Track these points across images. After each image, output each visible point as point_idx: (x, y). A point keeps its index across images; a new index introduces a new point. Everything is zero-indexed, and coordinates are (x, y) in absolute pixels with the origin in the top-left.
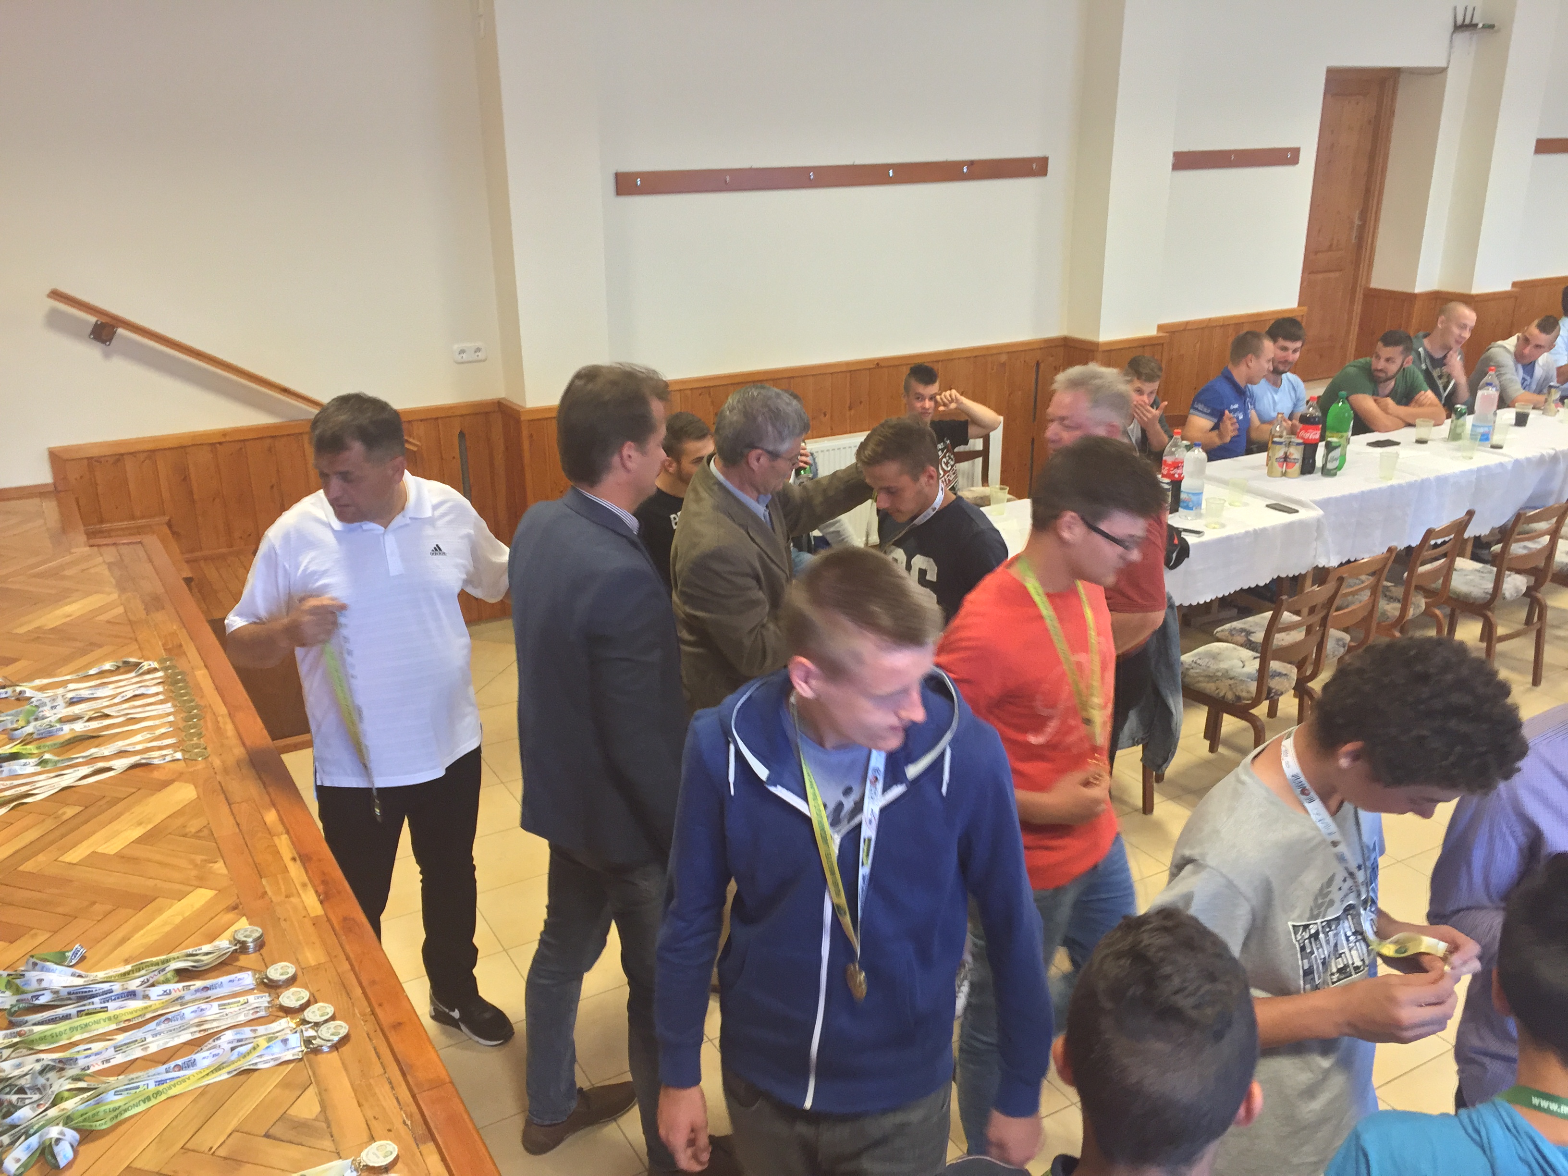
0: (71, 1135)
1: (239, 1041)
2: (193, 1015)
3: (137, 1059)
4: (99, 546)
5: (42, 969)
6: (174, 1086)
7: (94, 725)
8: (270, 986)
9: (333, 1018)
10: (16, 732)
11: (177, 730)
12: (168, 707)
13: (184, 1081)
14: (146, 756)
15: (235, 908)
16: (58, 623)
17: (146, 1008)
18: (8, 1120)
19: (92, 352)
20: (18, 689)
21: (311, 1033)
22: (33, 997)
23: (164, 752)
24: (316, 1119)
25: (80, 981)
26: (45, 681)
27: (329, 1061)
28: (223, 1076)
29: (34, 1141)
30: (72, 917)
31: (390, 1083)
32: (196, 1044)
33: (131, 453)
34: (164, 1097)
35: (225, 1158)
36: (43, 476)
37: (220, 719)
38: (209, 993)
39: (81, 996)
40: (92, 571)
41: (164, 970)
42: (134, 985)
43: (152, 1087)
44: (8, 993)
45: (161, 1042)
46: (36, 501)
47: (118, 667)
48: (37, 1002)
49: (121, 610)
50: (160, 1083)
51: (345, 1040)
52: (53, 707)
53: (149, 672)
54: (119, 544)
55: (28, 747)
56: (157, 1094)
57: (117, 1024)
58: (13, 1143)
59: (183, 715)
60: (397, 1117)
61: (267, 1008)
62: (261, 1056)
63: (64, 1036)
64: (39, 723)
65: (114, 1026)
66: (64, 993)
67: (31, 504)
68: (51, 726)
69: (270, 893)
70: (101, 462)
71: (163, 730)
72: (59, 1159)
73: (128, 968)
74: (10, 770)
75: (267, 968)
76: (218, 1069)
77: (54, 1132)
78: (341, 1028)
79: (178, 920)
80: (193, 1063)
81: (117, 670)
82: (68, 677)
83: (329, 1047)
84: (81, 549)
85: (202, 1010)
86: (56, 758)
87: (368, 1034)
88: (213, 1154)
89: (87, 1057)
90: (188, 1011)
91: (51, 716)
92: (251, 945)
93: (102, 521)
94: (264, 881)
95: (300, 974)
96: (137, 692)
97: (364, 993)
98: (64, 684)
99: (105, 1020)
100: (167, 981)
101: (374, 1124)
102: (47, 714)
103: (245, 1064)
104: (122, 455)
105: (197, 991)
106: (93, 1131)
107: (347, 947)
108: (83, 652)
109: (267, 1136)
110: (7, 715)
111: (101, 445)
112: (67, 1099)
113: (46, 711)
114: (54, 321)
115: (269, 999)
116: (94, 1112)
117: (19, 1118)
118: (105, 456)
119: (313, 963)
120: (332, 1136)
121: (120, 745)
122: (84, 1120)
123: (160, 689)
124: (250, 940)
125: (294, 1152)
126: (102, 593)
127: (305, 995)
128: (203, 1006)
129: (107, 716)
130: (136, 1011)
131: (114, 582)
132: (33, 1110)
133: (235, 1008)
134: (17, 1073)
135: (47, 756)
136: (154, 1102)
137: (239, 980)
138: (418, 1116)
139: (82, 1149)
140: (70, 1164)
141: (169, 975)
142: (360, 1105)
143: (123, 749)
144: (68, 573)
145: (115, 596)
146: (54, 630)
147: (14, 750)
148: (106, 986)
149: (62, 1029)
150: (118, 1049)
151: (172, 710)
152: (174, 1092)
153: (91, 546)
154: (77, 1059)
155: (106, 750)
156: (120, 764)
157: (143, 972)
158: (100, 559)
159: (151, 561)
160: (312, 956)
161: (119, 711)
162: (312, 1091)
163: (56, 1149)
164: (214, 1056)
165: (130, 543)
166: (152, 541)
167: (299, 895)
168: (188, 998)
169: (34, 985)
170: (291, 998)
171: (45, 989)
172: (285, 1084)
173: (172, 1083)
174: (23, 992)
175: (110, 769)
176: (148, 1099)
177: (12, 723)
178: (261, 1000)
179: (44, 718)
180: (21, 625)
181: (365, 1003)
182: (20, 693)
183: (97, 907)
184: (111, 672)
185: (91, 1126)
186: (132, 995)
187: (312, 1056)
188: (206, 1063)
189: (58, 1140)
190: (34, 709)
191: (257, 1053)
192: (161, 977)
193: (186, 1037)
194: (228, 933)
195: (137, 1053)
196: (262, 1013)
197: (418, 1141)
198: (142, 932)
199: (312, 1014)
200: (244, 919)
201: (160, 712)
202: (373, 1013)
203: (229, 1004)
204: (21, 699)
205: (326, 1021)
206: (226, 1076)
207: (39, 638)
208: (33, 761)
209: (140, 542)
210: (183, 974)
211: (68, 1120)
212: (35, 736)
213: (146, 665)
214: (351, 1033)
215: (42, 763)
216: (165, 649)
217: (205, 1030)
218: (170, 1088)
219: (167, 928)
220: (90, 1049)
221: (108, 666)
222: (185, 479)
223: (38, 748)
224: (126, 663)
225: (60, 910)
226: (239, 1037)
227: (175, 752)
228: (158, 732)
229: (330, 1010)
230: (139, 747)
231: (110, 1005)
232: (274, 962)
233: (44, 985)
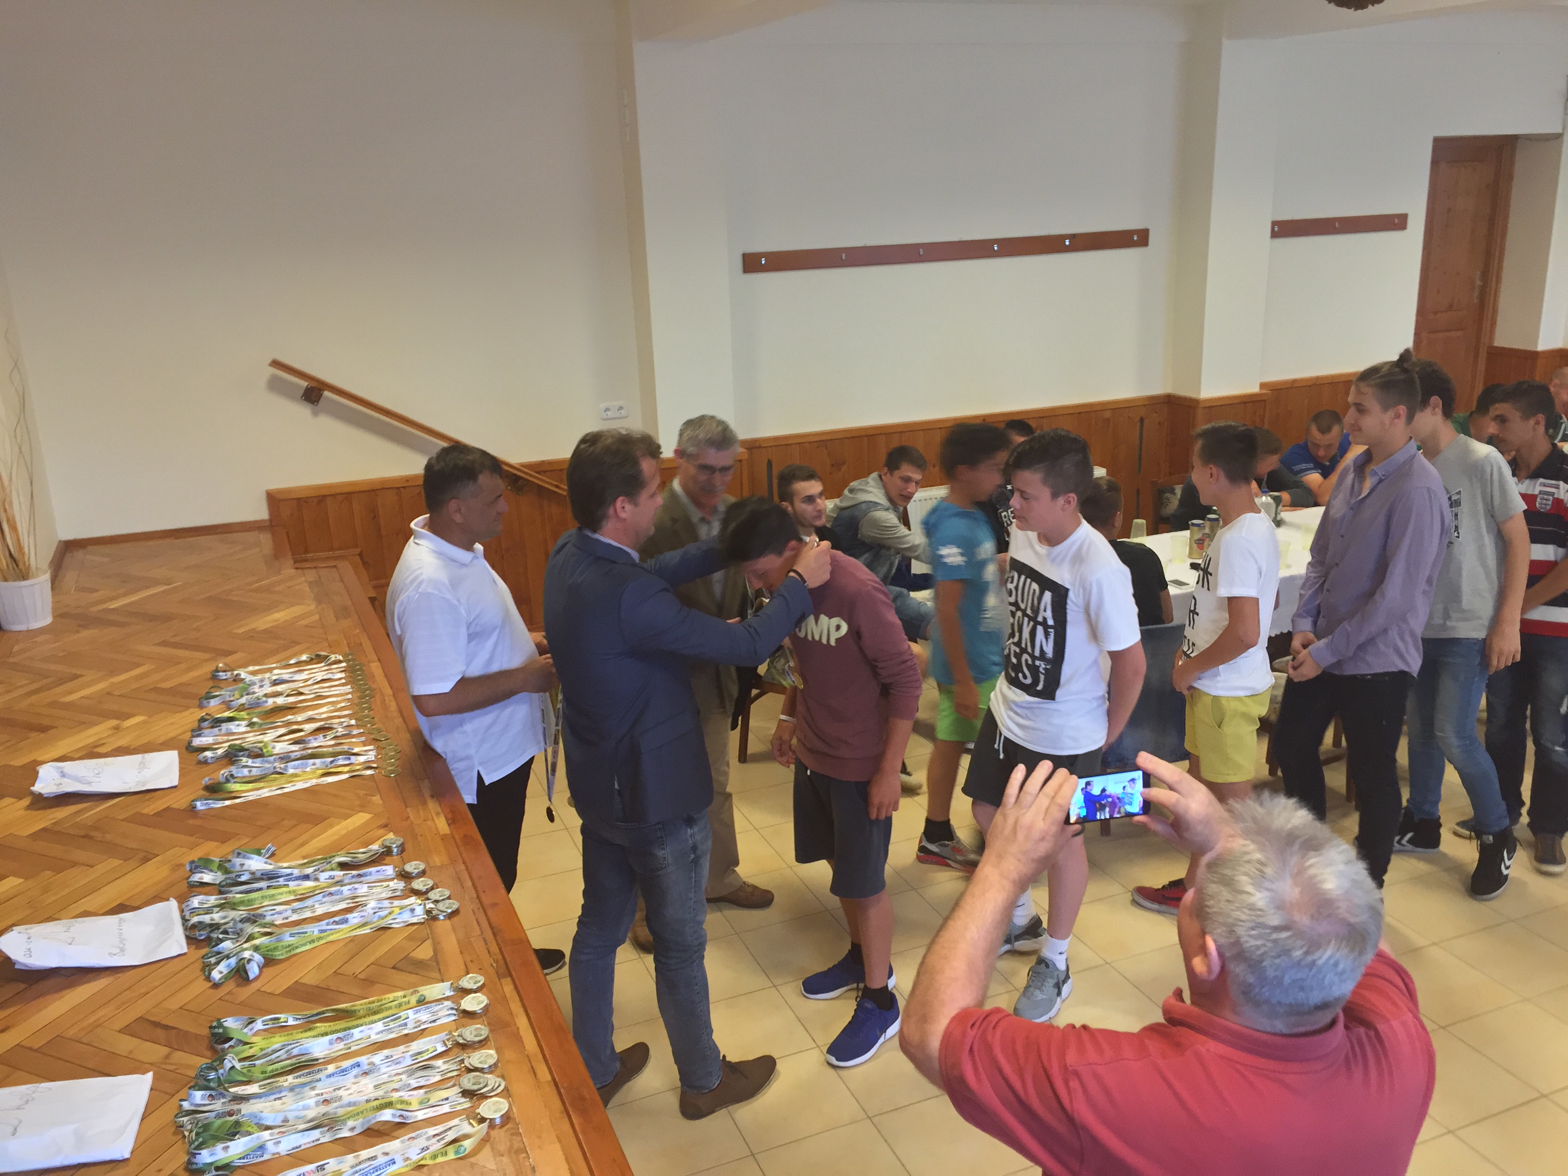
0: (258, 957)
1: (380, 908)
2: (349, 892)
3: (307, 918)
4: (302, 569)
5: (244, 857)
6: (332, 934)
7: (292, 699)
8: (405, 876)
9: (449, 898)
10: (233, 703)
11: (352, 704)
12: (348, 688)
13: (339, 932)
14: (329, 722)
15: (385, 826)
16: (267, 626)
17: (316, 886)
18: (215, 949)
19: (303, 411)
20: (236, 672)
21: (432, 906)
22: (236, 876)
23: (343, 720)
24: (430, 959)
25: (270, 867)
26: (257, 668)
27: (443, 926)
28: (366, 930)
29: (233, 961)
30: (268, 828)
31: (485, 941)
32: (349, 910)
33: (330, 495)
34: (323, 941)
35: (364, 980)
36: (262, 513)
37: (386, 698)
38: (362, 879)
39: (270, 876)
40: (297, 587)
41: (330, 862)
42: (309, 871)
43: (316, 933)
44: (219, 873)
45: (325, 908)
46: (256, 533)
47: (312, 659)
48: (239, 880)
49: (317, 617)
50: (322, 931)
51: (455, 913)
52: (261, 686)
53: (336, 662)
54: (319, 567)
55: (242, 713)
56: (320, 938)
57: (295, 896)
58: (218, 963)
59: (358, 694)
60: (487, 961)
61: (402, 890)
62: (395, 919)
63: (257, 902)
64: (250, 696)
65: (292, 897)
66: (258, 875)
67: (251, 536)
68: (259, 699)
69: (412, 818)
70: (307, 502)
71: (343, 705)
72: (249, 974)
73: (305, 861)
74: (227, 729)
75: (405, 864)
76: (364, 925)
77: (247, 954)
78: (454, 905)
79: (344, 831)
80: (346, 921)
81: (311, 661)
82: (274, 665)
83: (444, 916)
84: (288, 570)
85: (356, 889)
86: (262, 722)
87: (473, 911)
88: (356, 977)
89: (272, 915)
90: (345, 889)
91: (260, 692)
92: (395, 850)
93: (306, 552)
94: (408, 809)
95: (428, 870)
96: (325, 677)
97: (473, 885)
98: (270, 670)
99: (286, 893)
100: (332, 870)
101: (470, 964)
102: (256, 690)
103: (383, 923)
104: (324, 496)
105: (353, 877)
106: (274, 959)
107: (464, 855)
108: (286, 648)
109: (394, 968)
110: (226, 691)
111: (309, 488)
112: (257, 939)
113: (256, 689)
114: (275, 385)
115: (404, 885)
116: (275, 946)
117: (223, 948)
118: (310, 497)
119: (438, 864)
120: (440, 970)
121: (310, 713)
122: (268, 951)
123: (343, 675)
124: (394, 846)
125: (413, 978)
126: (302, 604)
127: (430, 883)
128: (356, 886)
129: (301, 694)
130: (309, 888)
131: (313, 596)
132: (233, 943)
133: (379, 890)
134: (223, 921)
135: (255, 720)
136: (316, 944)
137: (384, 871)
138: (502, 962)
139: (264, 970)
140: (257, 978)
141: (334, 866)
142: (461, 953)
143: (312, 717)
144: (278, 589)
145: (313, 607)
146: (266, 631)
147: (231, 715)
148: (288, 871)
149: (257, 896)
150: (294, 911)
151: (351, 690)
152: (331, 938)
153: (297, 568)
154: (265, 916)
155: (300, 718)
156: (309, 727)
157: (314, 864)
158: (303, 579)
159: (342, 581)
160: (437, 860)
161: (311, 690)
162: (428, 943)
163: (248, 967)
164: (362, 917)
165: (328, 567)
166: (346, 567)
167: (433, 820)
168: (346, 881)
169: (238, 868)
170: (419, 884)
171: (245, 871)
172: (410, 938)
173: (332, 932)
174: (230, 873)
175: (301, 730)
176: (313, 941)
177: (230, 697)
178: (400, 885)
179: (254, 693)
180: (239, 627)
181: (473, 891)
182: (237, 675)
183: (286, 822)
184: (306, 663)
185: (272, 955)
186: (306, 877)
187: (431, 922)
188: (356, 921)
189: (249, 961)
190: (246, 686)
191: (392, 917)
192: (328, 866)
193: (343, 905)
194: (380, 842)
195: (308, 914)
196: (398, 893)
197: (500, 976)
198: (318, 838)
199: (433, 895)
200: (392, 833)
201: (342, 692)
202: (478, 898)
203: (375, 886)
204: (237, 680)
205: (443, 900)
206: (369, 931)
207: (252, 636)
208: (244, 723)
209: (335, 566)
210: (343, 866)
211: (256, 949)
212: (246, 706)
213: (333, 657)
214: (460, 908)
215: (251, 724)
216: (349, 647)
217: (356, 902)
218: (328, 936)
219: (336, 837)
220: (274, 910)
221: (304, 657)
222: (375, 517)
223: (248, 714)
224: (318, 656)
225: (258, 823)
226: (380, 906)
227: (351, 720)
228: (339, 706)
229: (447, 893)
230: (324, 716)
231: (291, 883)
232: (410, 861)
233: (245, 868)
